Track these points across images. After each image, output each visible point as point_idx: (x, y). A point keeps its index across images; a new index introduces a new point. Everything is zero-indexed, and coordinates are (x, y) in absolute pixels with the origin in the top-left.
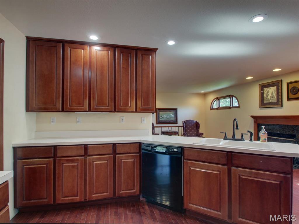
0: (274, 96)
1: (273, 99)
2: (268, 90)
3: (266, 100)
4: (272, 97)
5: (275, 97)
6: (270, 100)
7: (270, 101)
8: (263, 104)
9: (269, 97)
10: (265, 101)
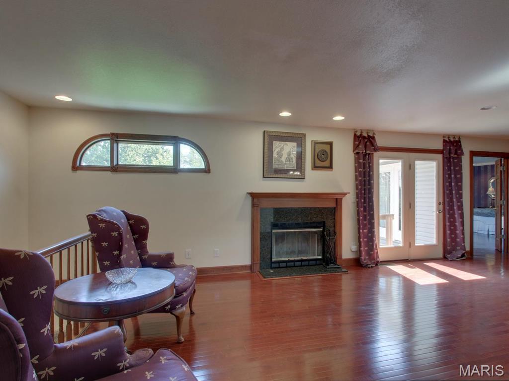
0: (292, 159)
1: (290, 164)
2: (282, 145)
3: (277, 165)
4: (289, 159)
5: (294, 160)
6: (285, 164)
7: (285, 166)
8: (271, 171)
9: (283, 159)
10: (275, 166)
